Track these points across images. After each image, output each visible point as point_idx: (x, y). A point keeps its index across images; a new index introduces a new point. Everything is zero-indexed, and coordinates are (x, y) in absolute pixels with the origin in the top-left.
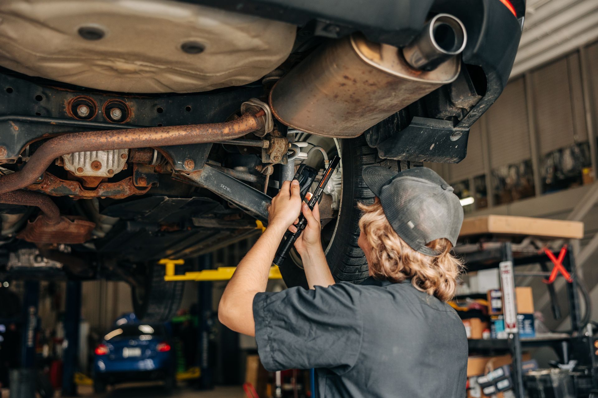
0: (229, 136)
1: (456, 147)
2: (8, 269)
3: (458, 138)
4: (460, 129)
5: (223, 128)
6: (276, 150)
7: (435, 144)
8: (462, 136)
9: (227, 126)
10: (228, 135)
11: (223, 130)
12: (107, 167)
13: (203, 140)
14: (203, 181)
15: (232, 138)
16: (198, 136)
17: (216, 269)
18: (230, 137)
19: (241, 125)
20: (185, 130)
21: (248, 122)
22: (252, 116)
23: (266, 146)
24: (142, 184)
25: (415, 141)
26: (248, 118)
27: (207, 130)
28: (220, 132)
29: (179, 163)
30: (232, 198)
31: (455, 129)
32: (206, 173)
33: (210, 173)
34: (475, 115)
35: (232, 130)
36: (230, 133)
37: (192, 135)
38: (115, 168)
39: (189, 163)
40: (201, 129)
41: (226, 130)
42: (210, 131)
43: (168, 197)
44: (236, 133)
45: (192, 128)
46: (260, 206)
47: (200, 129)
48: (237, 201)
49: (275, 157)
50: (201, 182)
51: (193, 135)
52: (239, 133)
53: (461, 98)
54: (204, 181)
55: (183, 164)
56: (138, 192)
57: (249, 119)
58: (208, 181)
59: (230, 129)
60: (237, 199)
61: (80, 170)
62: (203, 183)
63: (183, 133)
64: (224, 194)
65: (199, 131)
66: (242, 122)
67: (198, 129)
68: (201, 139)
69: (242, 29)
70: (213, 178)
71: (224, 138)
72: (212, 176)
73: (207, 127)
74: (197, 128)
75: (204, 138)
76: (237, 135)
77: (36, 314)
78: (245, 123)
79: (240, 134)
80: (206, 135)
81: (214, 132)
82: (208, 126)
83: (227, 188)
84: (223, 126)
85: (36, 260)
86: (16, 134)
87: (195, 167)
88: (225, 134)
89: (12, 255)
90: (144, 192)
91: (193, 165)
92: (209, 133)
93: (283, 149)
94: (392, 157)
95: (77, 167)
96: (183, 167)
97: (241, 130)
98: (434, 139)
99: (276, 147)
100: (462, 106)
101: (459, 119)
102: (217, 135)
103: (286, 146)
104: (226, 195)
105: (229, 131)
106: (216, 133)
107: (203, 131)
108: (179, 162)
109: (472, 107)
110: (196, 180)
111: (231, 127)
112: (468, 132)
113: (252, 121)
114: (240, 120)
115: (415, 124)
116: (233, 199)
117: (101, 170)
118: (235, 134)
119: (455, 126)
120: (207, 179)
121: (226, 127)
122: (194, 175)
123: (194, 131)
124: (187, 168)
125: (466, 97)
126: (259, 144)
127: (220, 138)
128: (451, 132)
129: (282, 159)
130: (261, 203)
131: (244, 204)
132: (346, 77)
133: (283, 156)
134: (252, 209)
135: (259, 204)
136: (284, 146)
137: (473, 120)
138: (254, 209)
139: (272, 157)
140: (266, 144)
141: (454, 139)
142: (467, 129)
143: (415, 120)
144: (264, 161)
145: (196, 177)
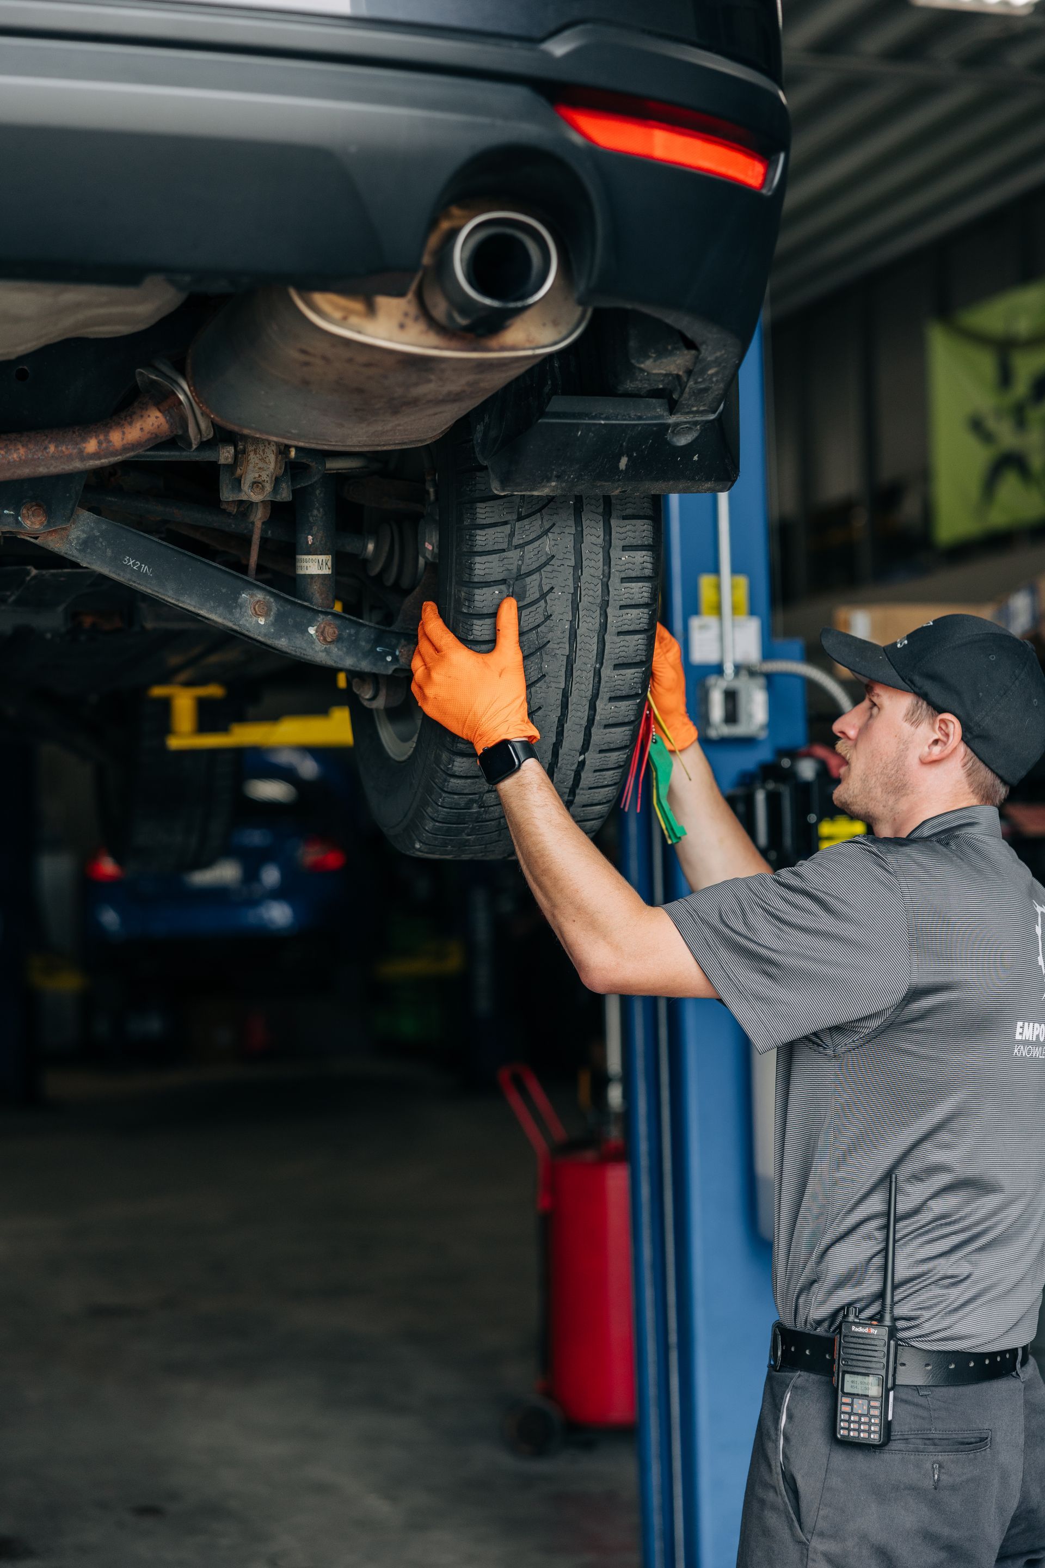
0: (100, 458)
1: (696, 458)
3: (694, 438)
4: (689, 418)
5: (84, 440)
6: (254, 467)
7: (630, 457)
8: (700, 433)
9: (94, 434)
10: (96, 456)
11: (84, 445)
13: (38, 472)
14: (75, 553)
15: (109, 462)
16: (24, 462)
18: (103, 461)
19: (128, 430)
21: (145, 421)
22: (154, 405)
23: (227, 458)
25: (568, 454)
26: (147, 410)
27: (46, 448)
28: (75, 451)
29: (7, 515)
30: (154, 591)
31: (672, 420)
32: (83, 531)
33: (92, 529)
34: (706, 390)
35: (104, 445)
36: (102, 453)
37: (9, 462)
39: (30, 513)
40: (29, 446)
41: (91, 446)
42: (52, 448)
43: (36, 568)
44: (117, 450)
45: (8, 442)
46: (236, 607)
47: (27, 445)
48: (169, 597)
49: (254, 483)
50: (70, 555)
51: (12, 460)
52: (125, 449)
53: (650, 354)
54: (79, 551)
55: (18, 514)
57: (148, 412)
58: (89, 550)
59: (100, 443)
60: (170, 593)
62: (77, 558)
64: (134, 582)
65: (25, 452)
66: (131, 423)
67: (23, 446)
68: (33, 470)
70: (102, 544)
71: (87, 465)
72: (99, 536)
73: (44, 440)
74: (21, 442)
75: (38, 467)
76: (121, 454)
78: (138, 425)
79: (129, 452)
80: (43, 460)
81: (62, 451)
82: (47, 437)
83: (140, 567)
84: (83, 434)
87: (48, 522)
88: (88, 454)
91: (42, 518)
92: (50, 456)
93: (272, 466)
94: (526, 491)
96: (18, 522)
97: (128, 443)
98: (622, 445)
99: (252, 461)
100: (666, 370)
101: (674, 396)
102: (70, 458)
103: (277, 458)
104: (139, 584)
105: (99, 446)
106: (67, 453)
107: (34, 450)
108: (6, 512)
109: (689, 372)
110: (56, 549)
111: (102, 437)
112: (717, 421)
113: (157, 417)
114: (126, 417)
115: (555, 415)
116: (159, 593)
118: (115, 453)
119: (672, 411)
120: (86, 545)
121: (91, 438)
122: (50, 538)
123: (13, 451)
124: (27, 524)
125: (662, 353)
126: (207, 456)
127: (78, 465)
128: (667, 426)
129: (276, 489)
130: (236, 599)
131: (190, 603)
132: (304, 352)
133: (277, 481)
134: (213, 617)
135: (231, 602)
136: (272, 458)
137: (710, 397)
138: (216, 616)
139: (246, 487)
140: (226, 455)
141: (683, 441)
142: (712, 417)
143: (558, 404)
144: (227, 495)
145: (56, 544)
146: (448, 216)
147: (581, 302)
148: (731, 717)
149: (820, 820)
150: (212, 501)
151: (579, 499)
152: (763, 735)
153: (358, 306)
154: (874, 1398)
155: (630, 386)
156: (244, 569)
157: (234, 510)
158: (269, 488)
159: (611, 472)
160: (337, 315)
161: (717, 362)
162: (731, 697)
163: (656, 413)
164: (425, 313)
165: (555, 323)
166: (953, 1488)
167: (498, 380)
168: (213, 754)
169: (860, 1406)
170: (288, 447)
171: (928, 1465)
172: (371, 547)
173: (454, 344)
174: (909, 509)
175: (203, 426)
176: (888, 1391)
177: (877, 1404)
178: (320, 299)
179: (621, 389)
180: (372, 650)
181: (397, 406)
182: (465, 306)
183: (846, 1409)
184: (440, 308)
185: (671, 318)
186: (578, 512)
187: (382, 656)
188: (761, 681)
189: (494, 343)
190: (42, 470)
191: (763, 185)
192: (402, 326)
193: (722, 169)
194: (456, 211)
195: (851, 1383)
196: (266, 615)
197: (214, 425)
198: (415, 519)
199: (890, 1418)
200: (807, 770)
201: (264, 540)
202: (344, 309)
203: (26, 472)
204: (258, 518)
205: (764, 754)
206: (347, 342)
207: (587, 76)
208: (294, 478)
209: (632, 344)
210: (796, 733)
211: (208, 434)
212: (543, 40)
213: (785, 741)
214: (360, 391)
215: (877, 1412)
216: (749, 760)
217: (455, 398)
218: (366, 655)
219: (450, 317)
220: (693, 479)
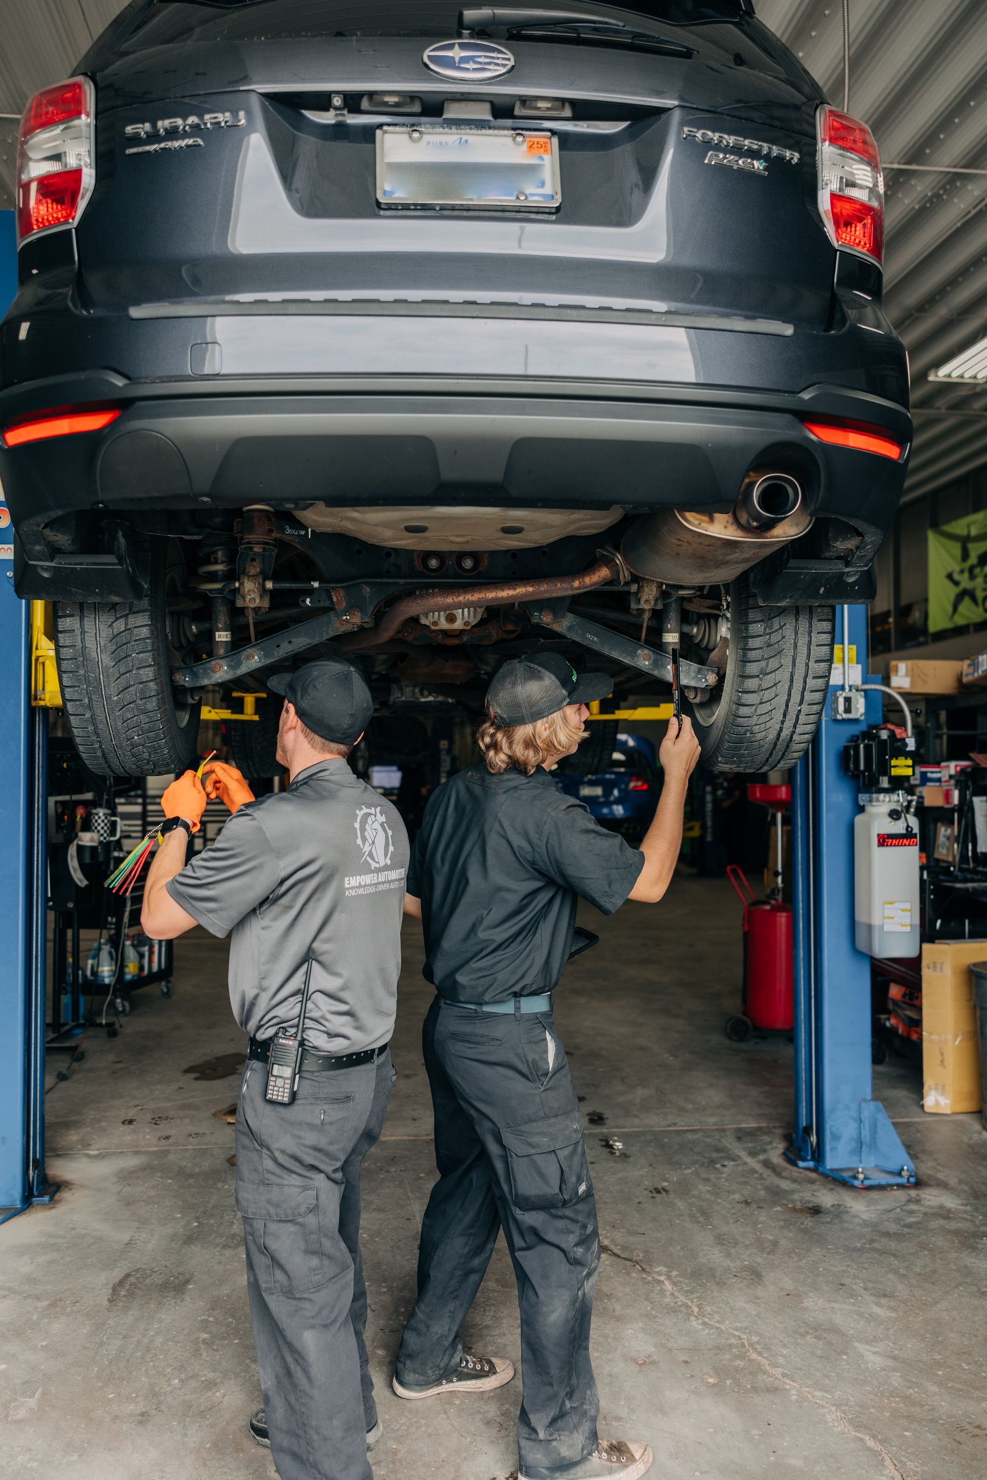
0: (580, 589)
1: (854, 588)
2: (391, 703)
3: (857, 579)
4: (855, 569)
5: (573, 581)
6: (647, 593)
7: (825, 588)
8: (860, 576)
9: (578, 579)
10: (578, 588)
11: (573, 583)
12: (463, 619)
13: (552, 595)
14: (565, 632)
16: (546, 591)
17: (658, 706)
18: (581, 591)
19: (593, 577)
20: (533, 586)
21: (600, 573)
22: (605, 566)
24: (510, 627)
25: (796, 587)
26: (601, 568)
27: (557, 585)
28: (569, 586)
31: (847, 570)
32: (569, 622)
33: (574, 621)
34: (865, 556)
35: (582, 584)
36: (581, 587)
38: (471, 619)
39: (547, 614)
40: (550, 584)
41: (576, 584)
42: (559, 585)
44: (587, 585)
45: (539, 582)
46: (635, 656)
49: (646, 601)
50: (563, 633)
51: (541, 591)
52: (591, 585)
53: (839, 539)
54: (568, 631)
55: (541, 615)
56: (506, 636)
58: (572, 631)
59: (580, 582)
61: (435, 623)
63: (530, 589)
65: (547, 587)
66: (594, 574)
67: (547, 584)
68: (550, 595)
69: (555, 513)
70: (578, 628)
71: (574, 592)
72: (575, 625)
74: (544, 582)
75: (553, 593)
76: (590, 587)
77: (449, 751)
78: (597, 574)
79: (593, 587)
80: (555, 590)
81: (563, 586)
82: (557, 580)
83: (593, 638)
84: (572, 579)
85: (422, 694)
86: (368, 595)
87: (555, 618)
88: (575, 587)
89: (394, 687)
90: (513, 636)
91: (551, 616)
92: (558, 588)
93: (655, 593)
94: (775, 604)
95: (432, 621)
96: (542, 619)
97: (593, 583)
98: (822, 582)
99: (646, 590)
100: (846, 547)
101: (849, 559)
102: (567, 589)
103: (657, 589)
104: (593, 646)
105: (579, 584)
106: (565, 587)
107: (551, 586)
108: (537, 615)
109: (857, 548)
110: (557, 630)
111: (581, 580)
112: (869, 570)
113: (606, 571)
114: (592, 571)
115: (792, 568)
117: (457, 623)
118: (587, 587)
119: (847, 566)
120: (570, 628)
121: (576, 580)
122: (555, 625)
123: (542, 586)
124: (545, 619)
125: (845, 539)
126: (626, 588)
127: (570, 592)
128: (844, 573)
129: (656, 604)
130: (635, 653)
131: (615, 655)
132: (679, 540)
133: (656, 600)
134: (625, 661)
135: (633, 654)
136: (655, 589)
137: (865, 560)
138: (626, 660)
139: (642, 602)
140: (634, 588)
141: (851, 580)
142: (866, 569)
143: (793, 563)
144: (633, 606)
145: (557, 628)
146: (748, 476)
147: (811, 515)
148: (848, 710)
149: (891, 758)
150: (626, 609)
151: (797, 608)
152: (863, 718)
153: (706, 518)
154: (287, 1078)
155: (827, 554)
156: (639, 640)
157: (635, 613)
158: (652, 603)
159: (816, 595)
160: (696, 522)
161: (872, 542)
162: (848, 700)
163: (840, 567)
164: (737, 522)
165: (797, 525)
166: (331, 1123)
167: (768, 551)
168: (606, 722)
169: (280, 1082)
170: (662, 584)
171: (318, 1112)
172: (695, 630)
173: (749, 535)
174: (916, 615)
175: (626, 574)
176: (295, 1075)
177: (289, 1082)
178: (688, 515)
179: (823, 556)
180: (696, 676)
181: (718, 564)
182: (757, 517)
183: (273, 1083)
184: (744, 518)
185: (852, 522)
186: (797, 614)
187: (700, 679)
188: (862, 693)
189: (768, 535)
190: (554, 595)
191: (899, 458)
192: (726, 527)
193: (885, 452)
194: (752, 474)
195: (276, 1070)
196: (649, 660)
197: (631, 573)
198: (716, 618)
199: (295, 1089)
200: (884, 735)
201: (648, 626)
202: (699, 519)
203: (547, 595)
204: (646, 616)
205: (863, 727)
206: (700, 535)
207: (819, 408)
208: (664, 599)
209: (831, 534)
210: (878, 718)
211: (629, 578)
212: (799, 392)
213: (872, 722)
214: (702, 557)
215: (288, 1086)
216: (856, 730)
217: (746, 560)
218: (693, 679)
219: (748, 522)
220: (854, 598)
